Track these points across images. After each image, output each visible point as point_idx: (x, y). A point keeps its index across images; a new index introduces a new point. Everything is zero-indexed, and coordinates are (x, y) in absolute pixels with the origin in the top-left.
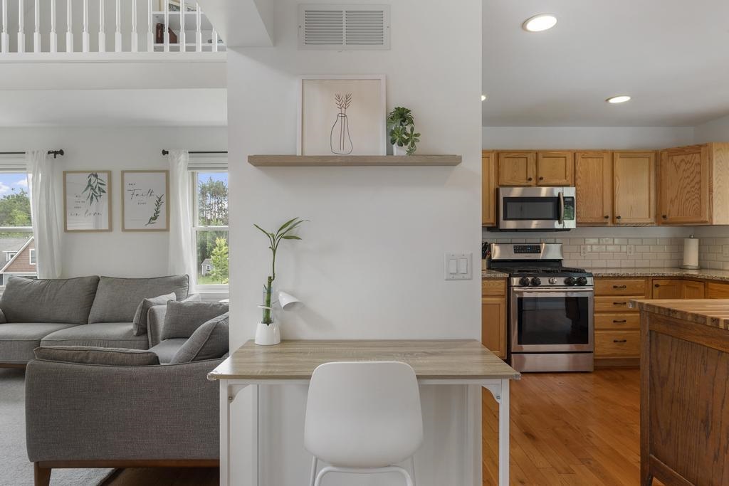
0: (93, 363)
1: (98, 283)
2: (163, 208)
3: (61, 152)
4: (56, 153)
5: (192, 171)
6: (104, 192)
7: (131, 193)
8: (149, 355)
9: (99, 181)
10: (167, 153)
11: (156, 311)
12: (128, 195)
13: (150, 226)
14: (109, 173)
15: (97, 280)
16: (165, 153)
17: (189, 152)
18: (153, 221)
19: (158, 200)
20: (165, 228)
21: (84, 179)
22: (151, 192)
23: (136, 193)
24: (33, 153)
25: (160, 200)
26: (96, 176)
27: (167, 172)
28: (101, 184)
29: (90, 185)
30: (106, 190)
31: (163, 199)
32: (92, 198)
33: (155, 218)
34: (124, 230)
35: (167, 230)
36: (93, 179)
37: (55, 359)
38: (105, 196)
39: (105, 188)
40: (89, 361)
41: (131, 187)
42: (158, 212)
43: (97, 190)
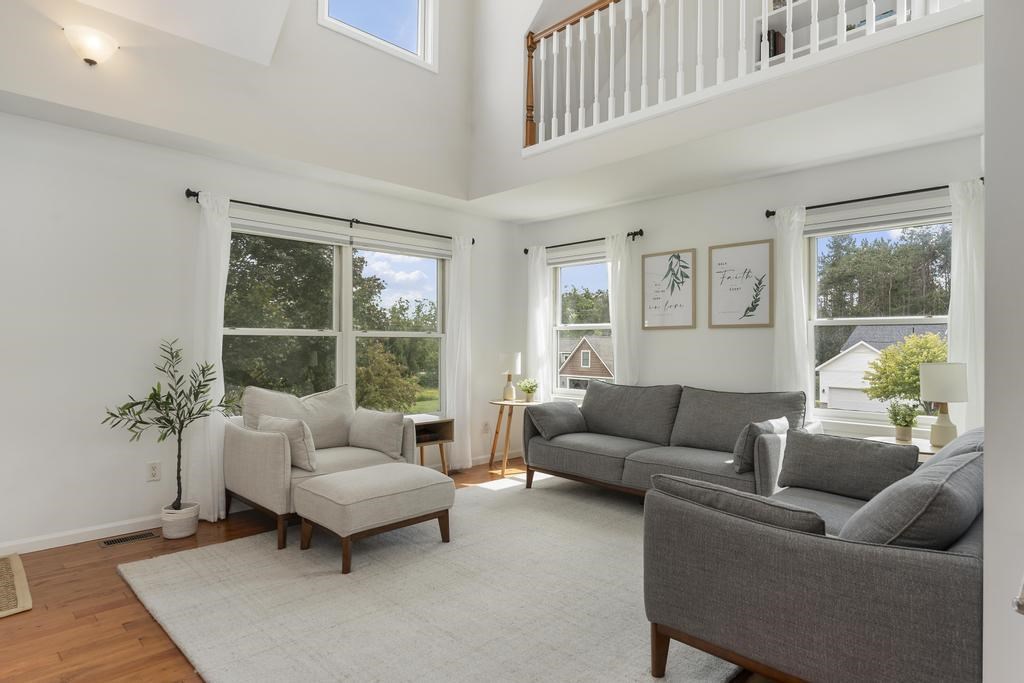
0: (725, 510)
1: (680, 395)
2: (764, 294)
3: (641, 233)
4: (635, 234)
5: (808, 236)
6: (687, 277)
7: (721, 275)
8: (811, 516)
9: (682, 264)
10: (773, 213)
11: (768, 442)
12: (716, 278)
13: (747, 321)
14: (694, 251)
15: (679, 391)
16: (769, 214)
17: (807, 208)
18: (750, 313)
19: (757, 282)
20: (767, 321)
21: (664, 262)
22: (747, 273)
23: (727, 275)
24: (613, 237)
25: (760, 283)
26: (678, 257)
27: (771, 242)
28: (683, 267)
29: (671, 269)
30: (690, 275)
31: (766, 281)
32: (673, 285)
33: (753, 308)
34: (711, 326)
35: (771, 325)
36: (675, 261)
37: (676, 493)
38: (688, 282)
39: (688, 272)
40: (720, 506)
41: (719, 269)
42: (757, 300)
43: (679, 275)
